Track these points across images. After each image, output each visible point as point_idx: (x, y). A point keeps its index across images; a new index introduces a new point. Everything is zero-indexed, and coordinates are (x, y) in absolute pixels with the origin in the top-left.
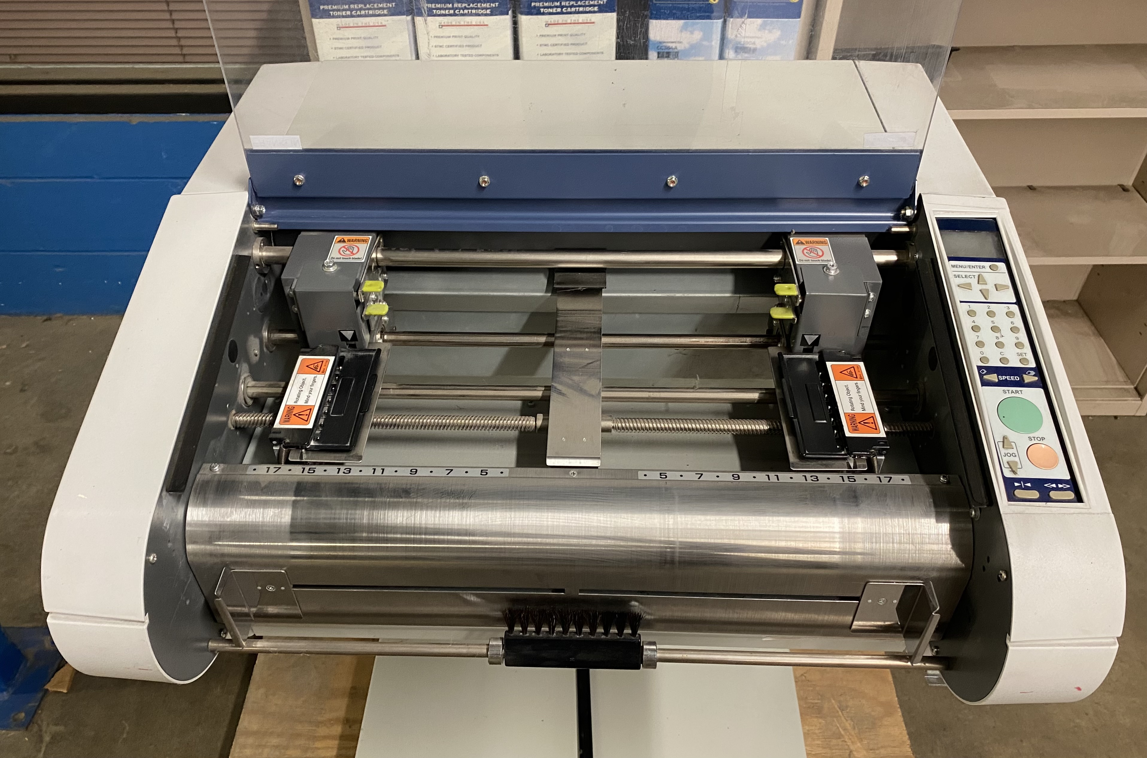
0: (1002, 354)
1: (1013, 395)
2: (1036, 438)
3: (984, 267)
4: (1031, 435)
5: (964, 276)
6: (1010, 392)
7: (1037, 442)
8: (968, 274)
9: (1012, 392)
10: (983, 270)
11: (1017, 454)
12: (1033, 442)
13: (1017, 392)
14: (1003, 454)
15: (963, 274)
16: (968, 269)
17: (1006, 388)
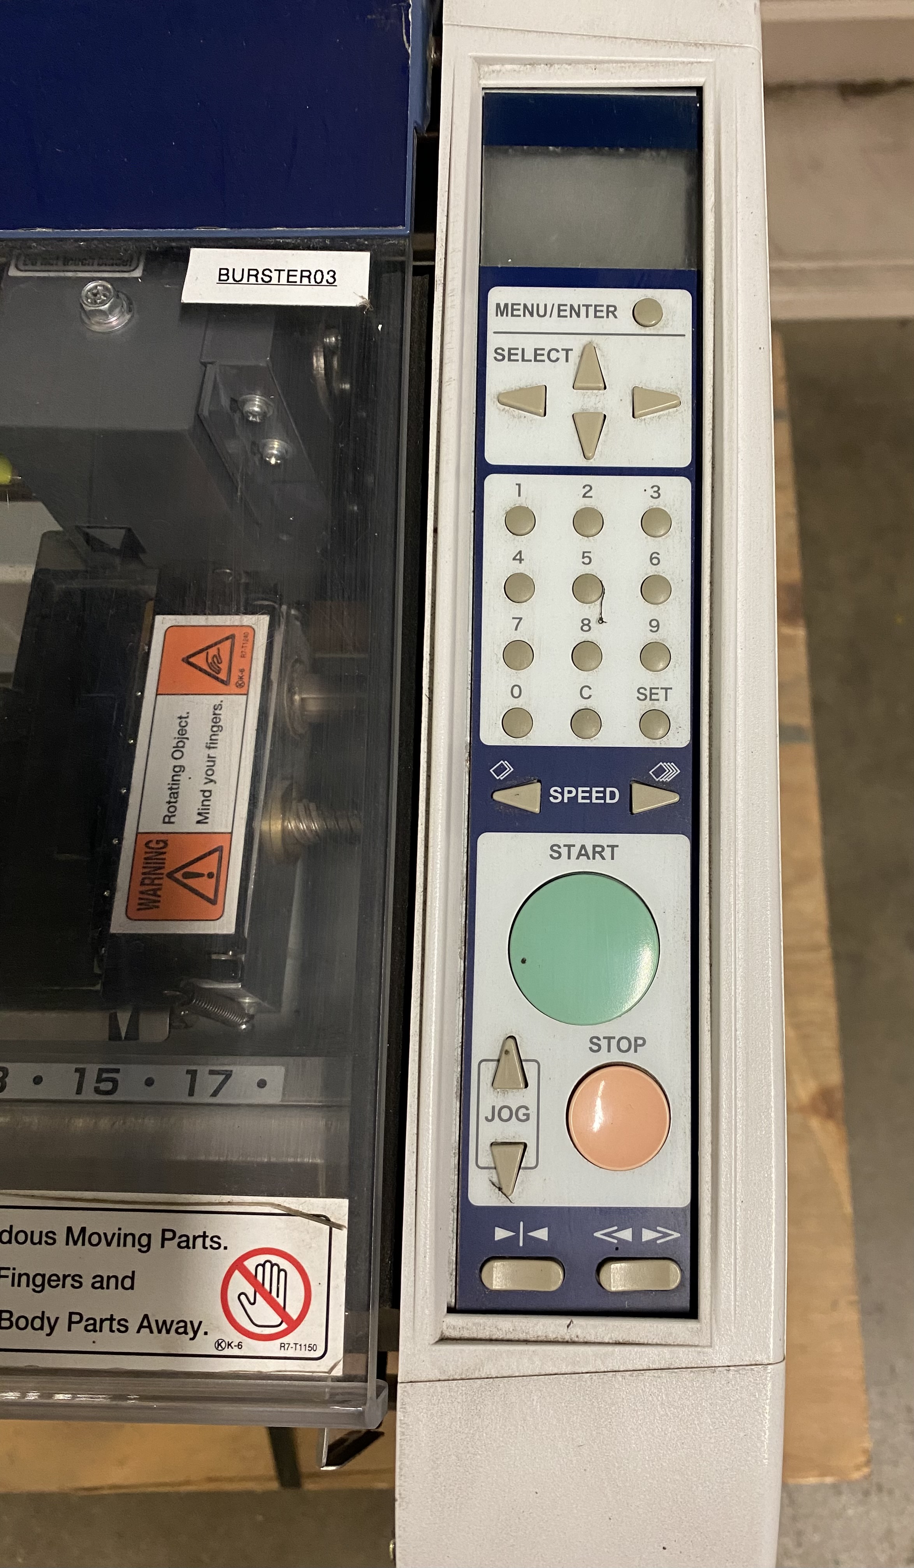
0: (586, 692)
1: (584, 865)
2: (614, 1043)
3: (611, 311)
4: (602, 1030)
5: (529, 355)
6: (575, 851)
7: (616, 1056)
8: (546, 343)
9: (583, 852)
10: (608, 324)
11: (533, 1112)
12: (604, 1058)
13: (598, 851)
14: (486, 1111)
15: (529, 344)
16: (552, 323)
17: (562, 838)
